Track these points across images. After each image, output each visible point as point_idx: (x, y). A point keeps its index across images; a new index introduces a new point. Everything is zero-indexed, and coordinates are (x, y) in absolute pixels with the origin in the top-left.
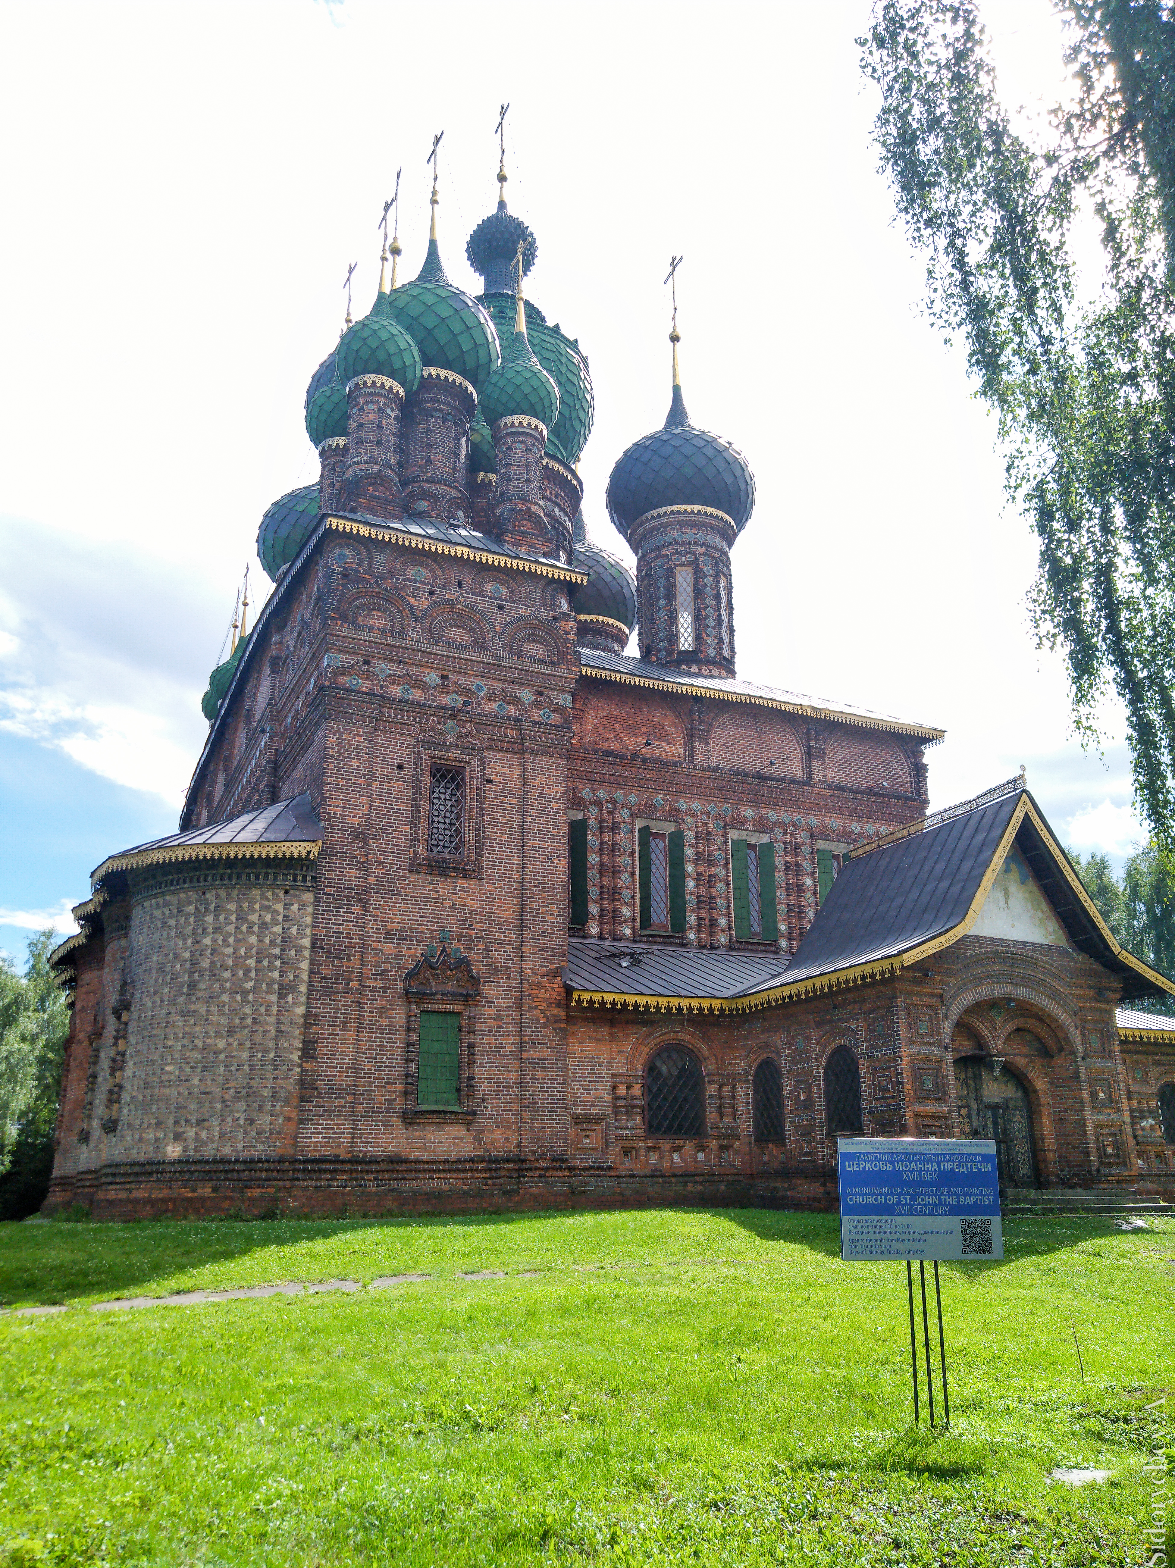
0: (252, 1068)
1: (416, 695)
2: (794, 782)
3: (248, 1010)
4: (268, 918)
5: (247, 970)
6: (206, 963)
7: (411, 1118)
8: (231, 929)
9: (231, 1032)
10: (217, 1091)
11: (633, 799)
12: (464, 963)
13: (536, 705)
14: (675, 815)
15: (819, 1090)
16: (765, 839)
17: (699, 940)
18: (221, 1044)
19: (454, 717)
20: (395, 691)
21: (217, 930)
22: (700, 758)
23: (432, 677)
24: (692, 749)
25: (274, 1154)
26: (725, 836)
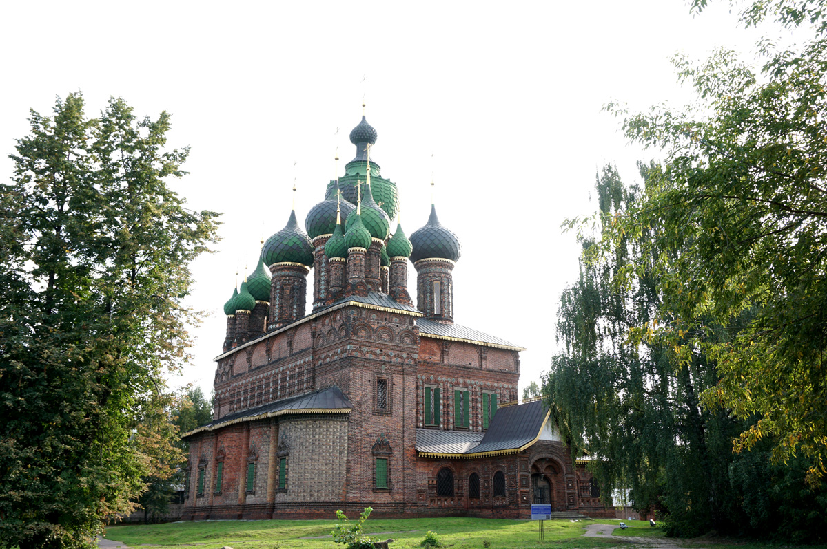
0: (333, 476)
1: (373, 357)
2: (476, 369)
3: (331, 458)
4: (335, 430)
5: (330, 446)
6: (317, 443)
7: (375, 491)
8: (325, 433)
9: (326, 465)
10: (323, 482)
11: (424, 377)
12: (388, 443)
13: (407, 358)
14: (437, 382)
15: (492, 484)
16: (466, 390)
17: (444, 427)
18: (323, 468)
19: (384, 364)
20: (368, 356)
21: (320, 433)
22: (446, 362)
23: (378, 351)
24: (443, 358)
25: (340, 501)
26: (453, 389)
